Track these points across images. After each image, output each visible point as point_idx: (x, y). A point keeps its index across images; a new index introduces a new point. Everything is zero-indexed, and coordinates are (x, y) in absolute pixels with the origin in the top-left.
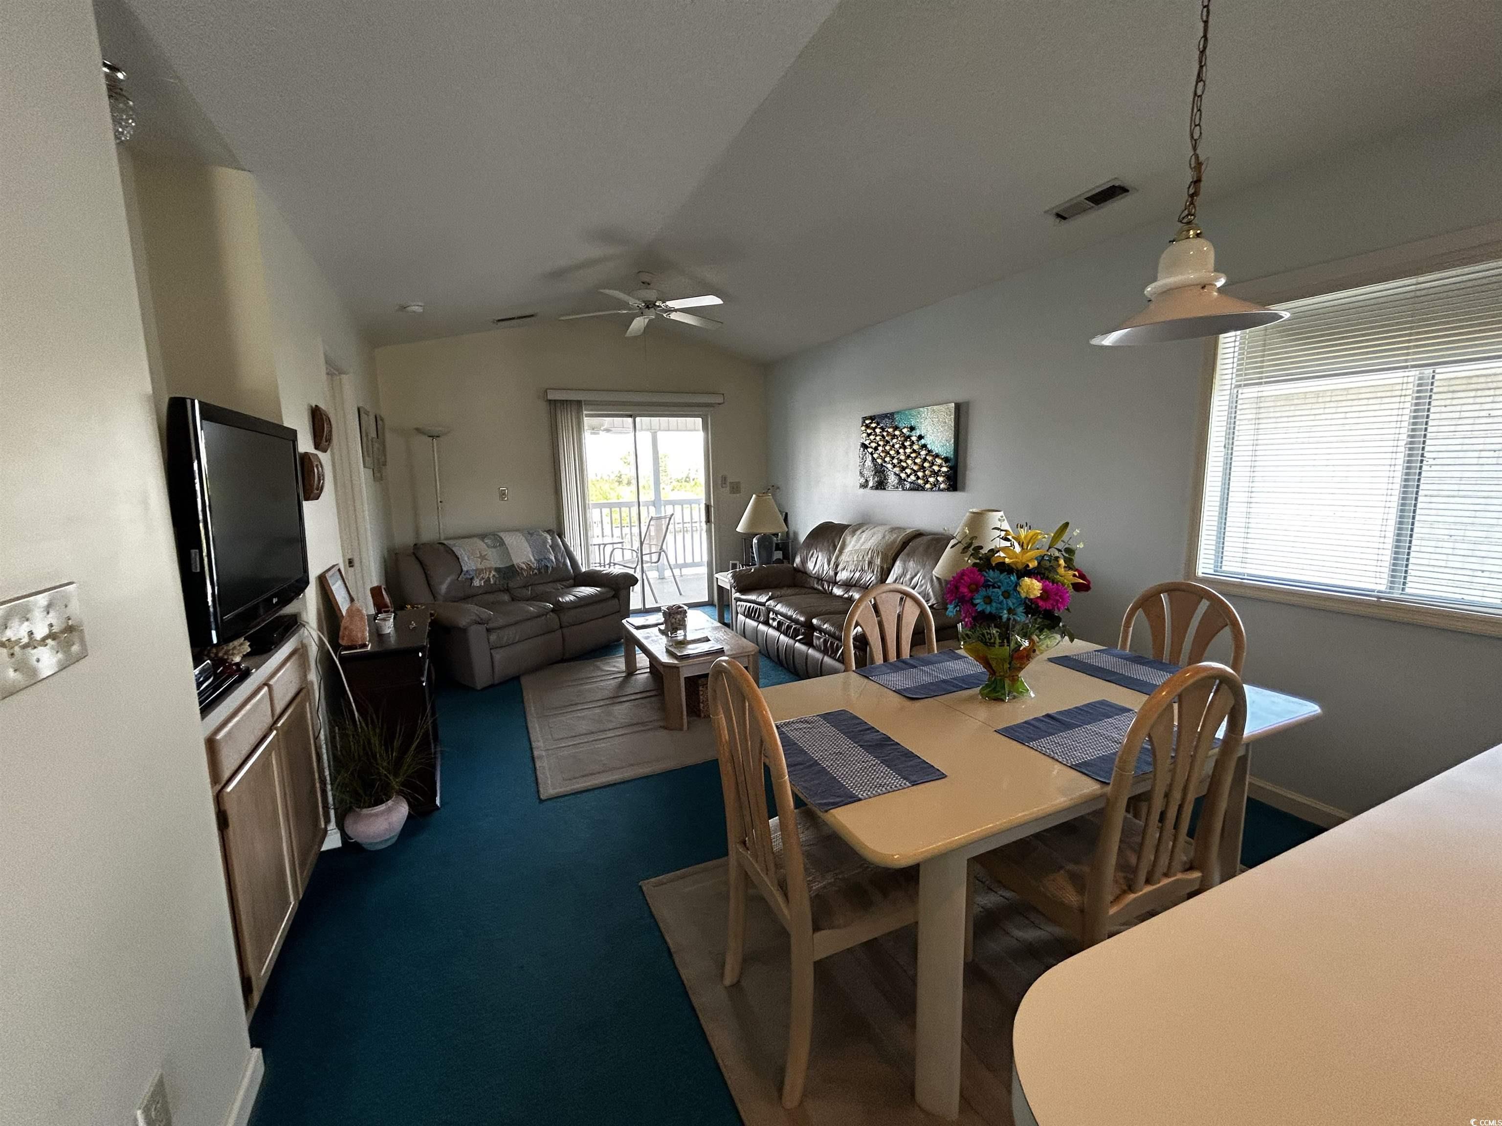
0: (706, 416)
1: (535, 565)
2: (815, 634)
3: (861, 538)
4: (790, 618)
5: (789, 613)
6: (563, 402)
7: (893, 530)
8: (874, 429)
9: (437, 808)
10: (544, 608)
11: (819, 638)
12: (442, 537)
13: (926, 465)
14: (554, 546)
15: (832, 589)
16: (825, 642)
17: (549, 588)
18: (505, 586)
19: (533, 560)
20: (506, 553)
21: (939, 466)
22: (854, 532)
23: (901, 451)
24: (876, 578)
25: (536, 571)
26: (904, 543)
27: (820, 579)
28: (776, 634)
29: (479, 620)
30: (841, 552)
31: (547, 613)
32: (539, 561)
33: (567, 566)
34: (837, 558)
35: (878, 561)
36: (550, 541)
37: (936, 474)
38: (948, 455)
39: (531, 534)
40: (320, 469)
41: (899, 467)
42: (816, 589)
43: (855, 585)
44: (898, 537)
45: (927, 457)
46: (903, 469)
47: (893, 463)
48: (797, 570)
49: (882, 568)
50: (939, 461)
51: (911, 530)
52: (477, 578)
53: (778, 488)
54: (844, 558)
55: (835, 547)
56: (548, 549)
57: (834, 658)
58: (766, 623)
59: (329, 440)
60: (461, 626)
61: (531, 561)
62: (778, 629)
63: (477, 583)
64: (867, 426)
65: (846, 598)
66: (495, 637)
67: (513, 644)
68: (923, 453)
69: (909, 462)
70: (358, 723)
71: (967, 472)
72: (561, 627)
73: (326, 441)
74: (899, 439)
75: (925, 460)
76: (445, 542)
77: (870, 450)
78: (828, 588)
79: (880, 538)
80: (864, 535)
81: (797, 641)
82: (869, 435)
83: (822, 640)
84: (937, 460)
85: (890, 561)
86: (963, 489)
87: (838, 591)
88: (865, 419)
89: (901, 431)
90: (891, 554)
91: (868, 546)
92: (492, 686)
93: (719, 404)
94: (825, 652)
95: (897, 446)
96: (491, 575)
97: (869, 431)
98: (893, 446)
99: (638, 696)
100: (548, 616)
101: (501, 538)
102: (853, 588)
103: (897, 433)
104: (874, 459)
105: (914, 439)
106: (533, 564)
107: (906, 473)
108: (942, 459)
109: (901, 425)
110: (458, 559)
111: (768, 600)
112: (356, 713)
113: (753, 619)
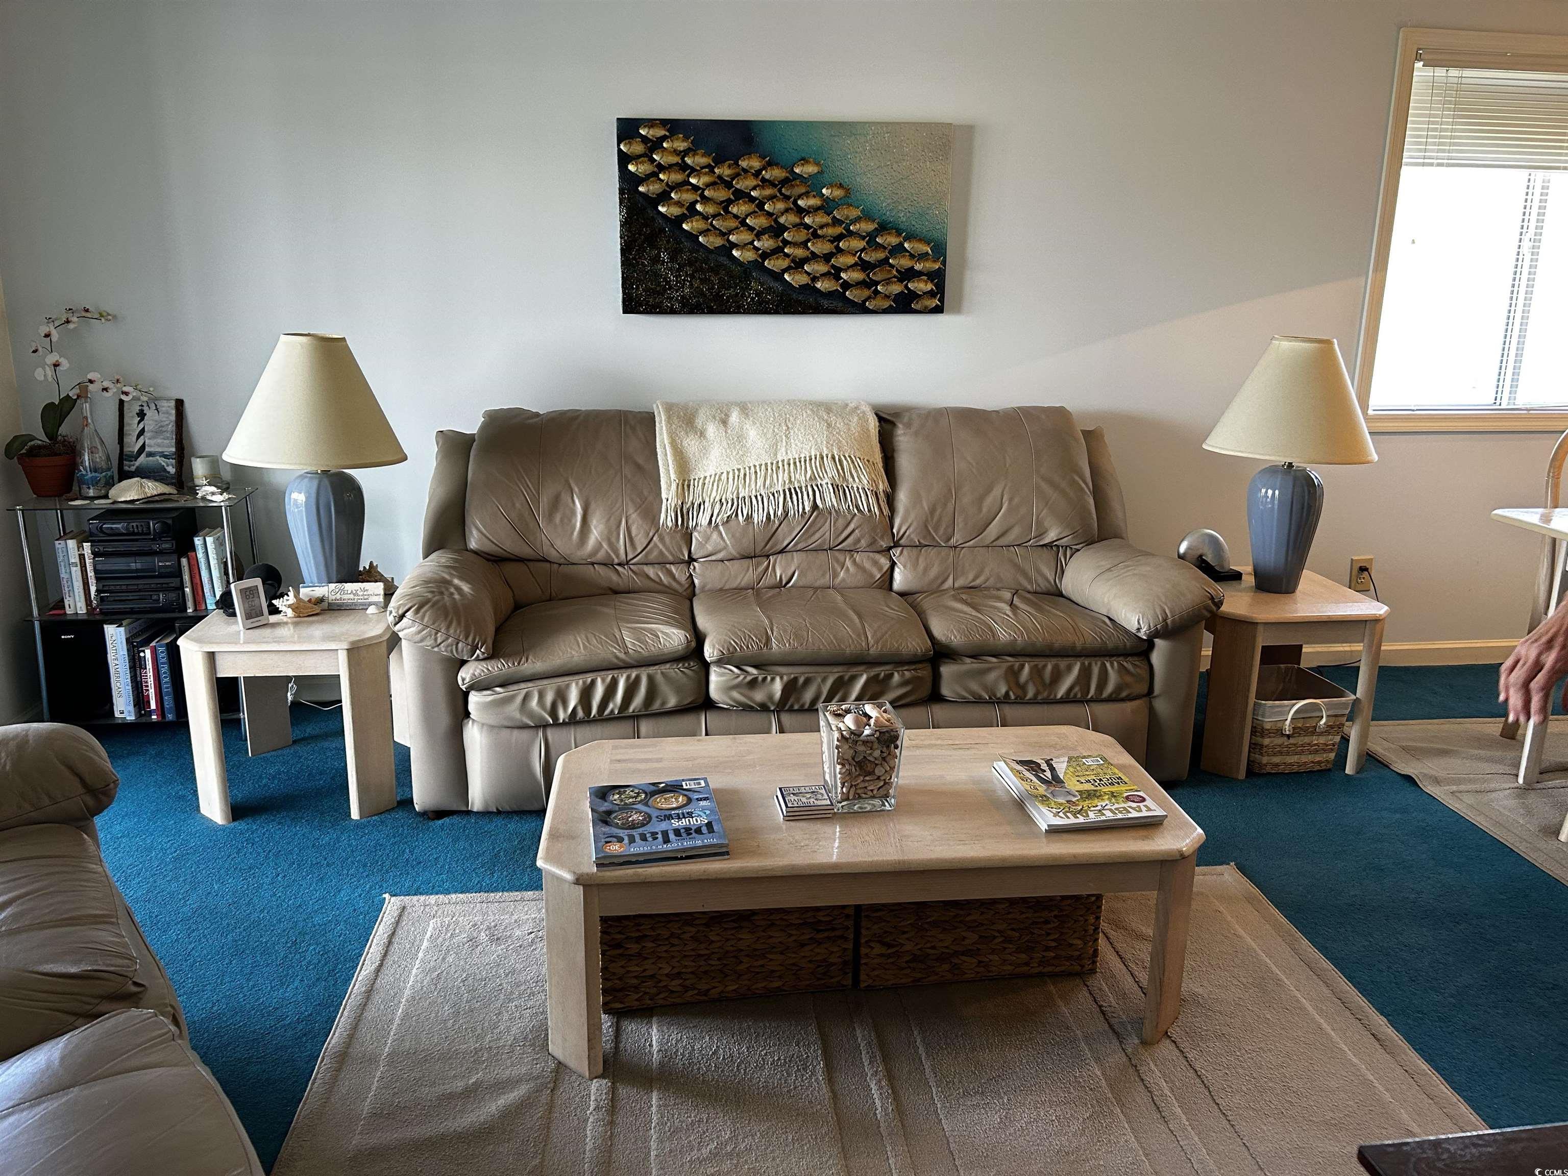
35: (862, 480)
37: (904, 276)
38: (937, 235)
44: (864, 420)
48: (494, 559)
49: (875, 495)
85: (884, 476)
86: (958, 309)
90: (879, 460)
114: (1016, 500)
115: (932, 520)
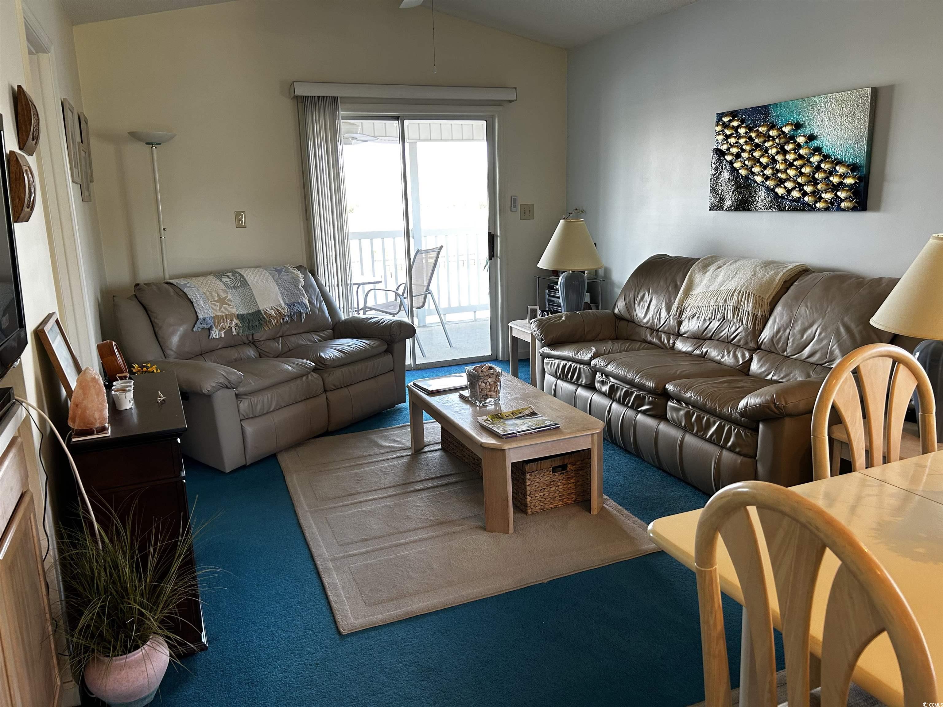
0: (493, 117)
1: (286, 311)
2: (670, 403)
3: (717, 276)
4: (631, 383)
5: (630, 376)
6: (313, 98)
7: (767, 264)
8: (736, 129)
9: (203, 648)
10: (304, 365)
11: (677, 410)
12: (167, 276)
13: (819, 176)
14: (307, 287)
15: (674, 343)
16: (688, 416)
17: (303, 340)
18: (250, 338)
19: (283, 305)
20: (250, 297)
21: (841, 176)
22: (705, 267)
23: (779, 158)
24: (746, 329)
25: (287, 319)
26: (785, 282)
27: (654, 330)
28: (605, 402)
29: (227, 383)
30: (687, 294)
31: (309, 373)
32: (291, 305)
33: (323, 312)
34: (682, 302)
35: (749, 307)
36: (302, 280)
37: (836, 188)
38: (857, 161)
39: (279, 271)
40: (30, 176)
41: (775, 179)
42: (650, 343)
43: (710, 338)
44: (776, 274)
45: (822, 165)
46: (781, 182)
47: (764, 175)
48: (619, 318)
49: (755, 317)
50: (841, 170)
51: (794, 265)
52: (217, 328)
53: (583, 211)
54: (691, 302)
55: (677, 289)
56: (299, 290)
57: (703, 438)
58: (591, 387)
59: (36, 138)
60: (205, 391)
61: (280, 305)
62: (611, 394)
63: (215, 334)
64: (726, 126)
65: (698, 356)
66: (246, 404)
67: (267, 413)
68: (815, 159)
69: (792, 172)
70: (98, 537)
71: (886, 184)
72: (325, 391)
73: (33, 140)
74: (777, 140)
75: (818, 168)
76: (172, 281)
77: (729, 158)
78: (668, 341)
79: (749, 275)
80: (722, 273)
81: (640, 411)
82: (727, 137)
83: (682, 413)
84: (837, 168)
85: (767, 307)
86: (877, 208)
87: (681, 346)
88: (720, 116)
89: (780, 129)
90: (768, 297)
91: (732, 285)
92: (244, 467)
93: (510, 101)
94: (687, 429)
95: (773, 151)
96: (234, 324)
97: (728, 132)
98: (766, 151)
99: (436, 483)
100: (309, 376)
101: (243, 277)
102: (708, 342)
103: (773, 133)
104: (734, 170)
105: (801, 140)
106: (284, 309)
107: (785, 188)
108: (848, 166)
109: (779, 122)
110: (192, 303)
111: (593, 357)
112: (95, 524)
113: (570, 381)
114: (823, 334)
115: (776, 337)
